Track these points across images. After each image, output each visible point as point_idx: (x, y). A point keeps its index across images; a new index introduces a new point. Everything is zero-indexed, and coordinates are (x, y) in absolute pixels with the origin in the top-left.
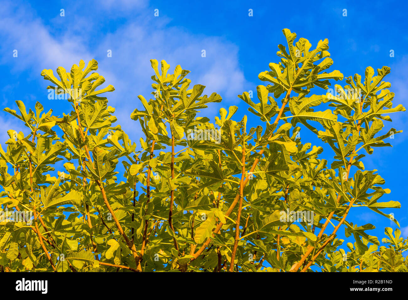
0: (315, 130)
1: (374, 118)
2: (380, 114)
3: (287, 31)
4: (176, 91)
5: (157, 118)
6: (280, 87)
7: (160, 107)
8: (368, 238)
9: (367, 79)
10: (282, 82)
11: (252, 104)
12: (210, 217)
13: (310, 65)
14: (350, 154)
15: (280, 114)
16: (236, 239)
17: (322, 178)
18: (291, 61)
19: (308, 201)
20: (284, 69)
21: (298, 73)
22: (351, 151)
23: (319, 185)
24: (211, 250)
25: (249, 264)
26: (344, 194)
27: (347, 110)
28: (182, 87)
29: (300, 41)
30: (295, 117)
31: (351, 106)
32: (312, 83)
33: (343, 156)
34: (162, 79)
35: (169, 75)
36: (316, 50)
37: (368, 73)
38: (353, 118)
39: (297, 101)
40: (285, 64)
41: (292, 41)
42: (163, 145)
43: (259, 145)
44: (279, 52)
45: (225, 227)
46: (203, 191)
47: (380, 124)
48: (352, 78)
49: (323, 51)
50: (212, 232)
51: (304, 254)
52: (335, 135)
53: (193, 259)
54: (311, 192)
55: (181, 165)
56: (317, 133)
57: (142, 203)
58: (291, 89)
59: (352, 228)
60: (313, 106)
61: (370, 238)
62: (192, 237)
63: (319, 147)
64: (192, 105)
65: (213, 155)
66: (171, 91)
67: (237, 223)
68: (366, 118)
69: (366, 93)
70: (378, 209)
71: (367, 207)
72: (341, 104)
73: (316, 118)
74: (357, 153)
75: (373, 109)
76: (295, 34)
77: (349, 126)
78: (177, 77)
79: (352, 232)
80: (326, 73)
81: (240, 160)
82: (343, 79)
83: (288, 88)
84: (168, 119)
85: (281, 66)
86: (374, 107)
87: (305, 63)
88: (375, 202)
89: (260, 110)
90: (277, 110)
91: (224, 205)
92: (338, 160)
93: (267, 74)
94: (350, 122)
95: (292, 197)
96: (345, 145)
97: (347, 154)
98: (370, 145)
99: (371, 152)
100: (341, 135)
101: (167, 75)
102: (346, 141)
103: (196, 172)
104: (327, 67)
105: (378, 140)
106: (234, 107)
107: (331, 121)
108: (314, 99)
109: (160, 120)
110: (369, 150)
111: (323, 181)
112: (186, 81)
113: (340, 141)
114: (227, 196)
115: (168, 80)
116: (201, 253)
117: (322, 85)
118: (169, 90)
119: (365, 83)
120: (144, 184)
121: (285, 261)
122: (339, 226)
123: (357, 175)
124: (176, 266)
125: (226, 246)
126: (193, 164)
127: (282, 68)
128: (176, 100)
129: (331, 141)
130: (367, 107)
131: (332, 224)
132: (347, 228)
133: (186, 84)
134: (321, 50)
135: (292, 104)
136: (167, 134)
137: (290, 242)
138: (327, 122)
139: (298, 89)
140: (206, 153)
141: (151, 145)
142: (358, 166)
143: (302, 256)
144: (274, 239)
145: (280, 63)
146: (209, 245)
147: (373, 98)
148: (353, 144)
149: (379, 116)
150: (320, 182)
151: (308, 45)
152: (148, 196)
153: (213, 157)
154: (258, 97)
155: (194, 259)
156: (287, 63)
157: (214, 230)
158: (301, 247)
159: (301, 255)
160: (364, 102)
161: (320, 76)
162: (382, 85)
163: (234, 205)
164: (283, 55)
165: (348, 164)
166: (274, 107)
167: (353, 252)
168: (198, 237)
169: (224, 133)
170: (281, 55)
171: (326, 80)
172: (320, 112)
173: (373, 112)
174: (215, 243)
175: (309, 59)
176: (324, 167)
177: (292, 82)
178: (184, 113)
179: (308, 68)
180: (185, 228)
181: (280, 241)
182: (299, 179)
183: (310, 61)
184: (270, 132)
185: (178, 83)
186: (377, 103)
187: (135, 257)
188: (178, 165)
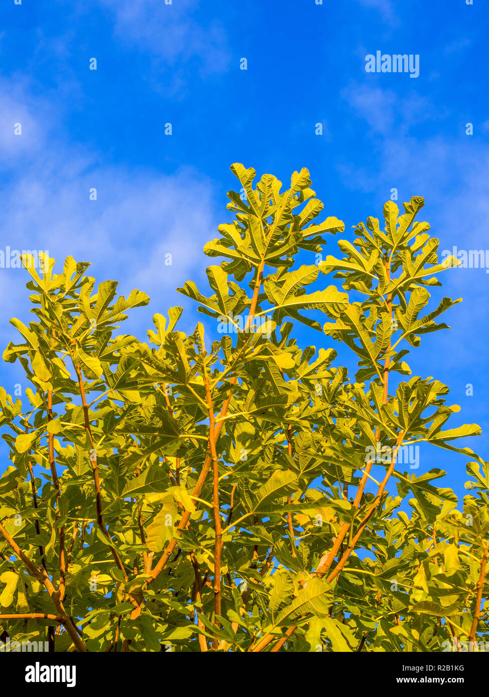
0: (315, 324)
1: (412, 286)
2: (421, 278)
3: (238, 167)
4: (73, 301)
5: (48, 351)
6: (243, 262)
7: (49, 332)
8: (438, 494)
9: (388, 223)
10: (244, 254)
11: (203, 299)
12: (166, 503)
13: (287, 217)
14: (384, 353)
15: (253, 307)
16: (217, 534)
17: (344, 402)
18: (253, 216)
19: (328, 444)
20: (244, 230)
21: (270, 234)
22: (385, 349)
23: (341, 415)
24: (180, 558)
25: (247, 570)
26: (385, 427)
27: (365, 280)
28: (82, 292)
29: (262, 179)
30: (278, 309)
31: (371, 273)
32: (295, 247)
33: (373, 360)
34: (45, 284)
35: (56, 276)
36: (291, 190)
37: (388, 212)
38: (377, 293)
39: (276, 281)
40: (244, 223)
41: (250, 182)
42: (66, 395)
43: (231, 367)
44: (231, 205)
45: (195, 515)
46: (148, 459)
47: (424, 294)
48: (363, 225)
49: (303, 191)
50: (174, 527)
51: (337, 535)
52: (353, 326)
53: (151, 579)
54: (331, 428)
55: (101, 423)
56: (319, 328)
57: (47, 499)
58: (262, 263)
59: (408, 480)
60: (304, 285)
61: (440, 493)
62: (144, 542)
63: (330, 350)
64: (102, 318)
65: (155, 396)
66: (65, 303)
67: (215, 506)
68: (399, 288)
69: (392, 247)
70: (444, 442)
71: (425, 441)
72: (354, 272)
73: (314, 304)
74: (394, 350)
75: (407, 272)
76: (253, 170)
77: (374, 307)
78: (70, 277)
79: (409, 487)
80: (314, 224)
81: (203, 398)
82: (343, 229)
83: (259, 261)
84: (67, 351)
85: (238, 227)
86: (410, 267)
87: (278, 216)
88: (438, 430)
89: (218, 307)
90: (246, 303)
91: (189, 477)
92: (365, 367)
93: (218, 243)
94: (374, 300)
95: (300, 443)
96: (373, 341)
97: (379, 355)
98: (413, 332)
99: (417, 344)
100: (363, 325)
101: (52, 276)
102: (373, 333)
103: (132, 427)
104: (315, 216)
105: (426, 322)
106: (176, 308)
107: (339, 305)
108: (304, 274)
109: (52, 355)
110: (412, 341)
111: (347, 407)
112: (87, 281)
113: (363, 335)
114: (190, 461)
115: (55, 284)
116: (163, 568)
117: (311, 246)
118: (61, 301)
119: (386, 229)
120: (45, 467)
121: (305, 556)
122: (385, 481)
123: (400, 391)
124: (125, 597)
125: (201, 547)
126: (122, 417)
127: (240, 230)
128: (75, 316)
129: (349, 337)
130: (397, 268)
131: (373, 479)
132: (399, 482)
133: (87, 285)
134: (299, 189)
135: (270, 287)
136: (70, 376)
137: (309, 520)
138: (333, 307)
139: (274, 262)
140: (142, 395)
141: (46, 399)
142: (399, 371)
143: (334, 539)
144: (283, 519)
145: (236, 223)
146: (175, 550)
147: (404, 253)
148: (385, 336)
149: (419, 281)
150: (342, 409)
151: (277, 184)
152: (57, 487)
153: (156, 398)
154: (211, 286)
155: (153, 579)
156: (248, 220)
157: (177, 524)
158: (329, 525)
159: (331, 537)
160: (391, 262)
161: (307, 232)
162: (414, 228)
163: (204, 476)
164: (238, 208)
165: (383, 370)
166: (242, 298)
167: (417, 518)
168: (153, 541)
169: (168, 356)
170: (235, 208)
171: (317, 237)
172: (318, 293)
173: (408, 276)
174: (184, 546)
175: (284, 208)
176: (344, 379)
177: (262, 251)
178: (90, 337)
179: (286, 222)
180: (128, 529)
181: (292, 521)
182: (306, 410)
183: (286, 211)
184: (244, 344)
185: (74, 287)
186: (413, 259)
187: (51, 595)
188: (97, 426)
